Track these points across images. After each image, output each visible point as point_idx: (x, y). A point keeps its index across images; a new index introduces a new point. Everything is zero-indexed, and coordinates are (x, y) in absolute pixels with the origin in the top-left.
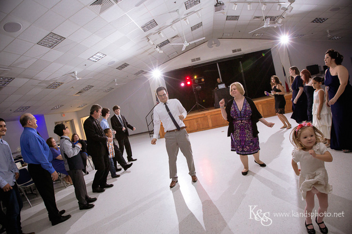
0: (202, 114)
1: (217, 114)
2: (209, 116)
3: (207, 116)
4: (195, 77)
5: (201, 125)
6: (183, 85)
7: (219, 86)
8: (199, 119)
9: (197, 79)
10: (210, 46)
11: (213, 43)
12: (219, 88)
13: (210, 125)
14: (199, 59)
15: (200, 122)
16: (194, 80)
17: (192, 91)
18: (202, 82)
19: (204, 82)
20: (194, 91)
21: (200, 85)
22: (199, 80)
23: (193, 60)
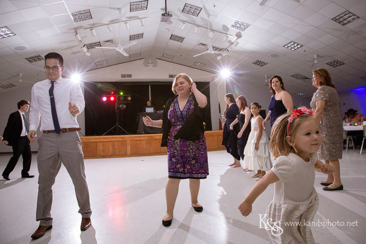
0: (121, 137)
1: (139, 140)
2: (128, 141)
3: (126, 141)
4: (122, 93)
5: (117, 151)
6: (105, 99)
7: (147, 109)
8: (116, 143)
9: (123, 96)
10: (146, 64)
11: (150, 62)
12: (147, 111)
13: (129, 152)
14: (130, 76)
15: (116, 146)
16: (120, 97)
17: (114, 108)
18: (128, 101)
19: (130, 101)
20: (116, 109)
21: (125, 104)
22: (125, 98)
23: (123, 76)
